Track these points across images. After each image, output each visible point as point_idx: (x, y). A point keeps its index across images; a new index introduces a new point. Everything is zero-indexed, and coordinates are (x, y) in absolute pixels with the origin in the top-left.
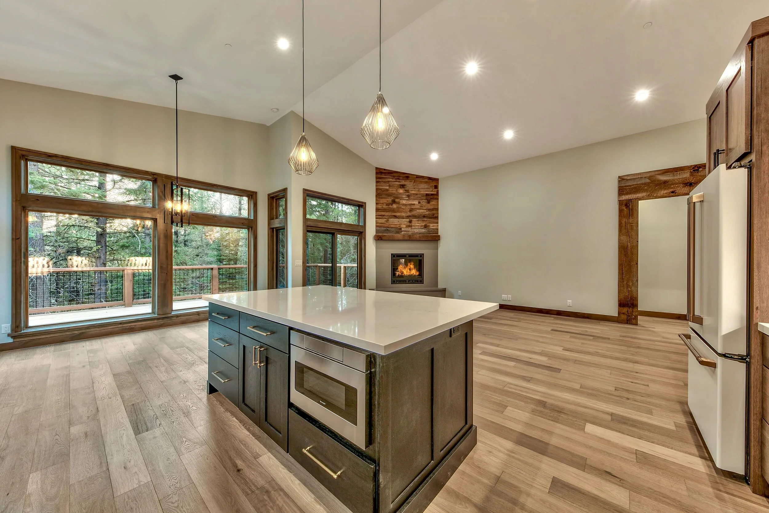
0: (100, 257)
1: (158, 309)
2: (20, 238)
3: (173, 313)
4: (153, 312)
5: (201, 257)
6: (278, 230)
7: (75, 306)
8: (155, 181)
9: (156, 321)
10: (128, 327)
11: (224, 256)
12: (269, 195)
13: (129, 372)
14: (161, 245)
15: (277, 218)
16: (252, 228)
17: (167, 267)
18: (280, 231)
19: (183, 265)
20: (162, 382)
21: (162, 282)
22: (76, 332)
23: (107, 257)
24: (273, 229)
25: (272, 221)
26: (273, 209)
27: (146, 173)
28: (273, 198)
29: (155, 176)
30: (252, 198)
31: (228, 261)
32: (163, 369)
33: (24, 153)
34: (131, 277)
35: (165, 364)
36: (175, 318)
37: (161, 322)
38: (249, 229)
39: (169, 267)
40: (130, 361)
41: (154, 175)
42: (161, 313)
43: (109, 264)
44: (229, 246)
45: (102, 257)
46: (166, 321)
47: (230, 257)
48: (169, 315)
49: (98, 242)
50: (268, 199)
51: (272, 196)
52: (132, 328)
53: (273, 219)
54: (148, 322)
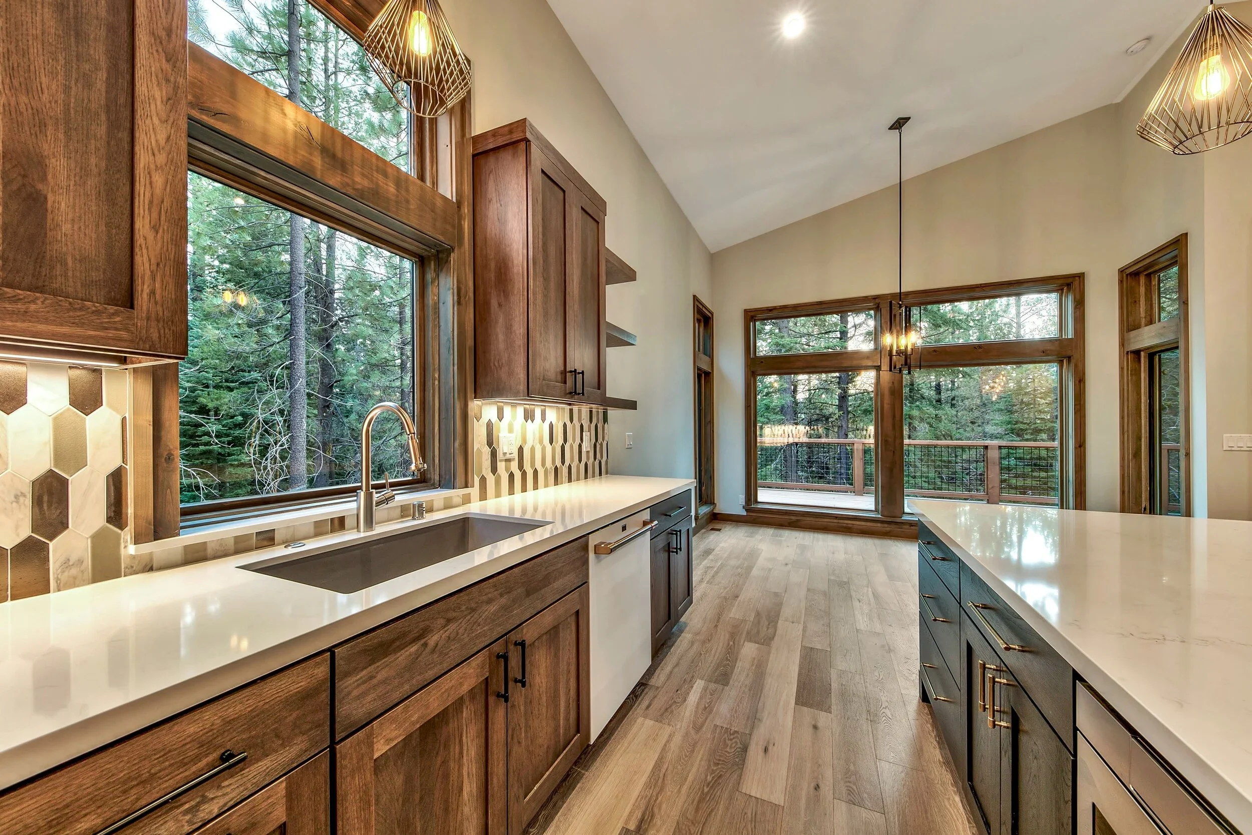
0: (842, 426)
1: (882, 506)
2: (750, 406)
3: (905, 518)
4: (876, 510)
5: (979, 426)
6: (1155, 353)
7: (822, 485)
8: (877, 309)
9: (879, 525)
10: (845, 525)
11: (1022, 423)
12: (1121, 271)
13: (825, 594)
14: (886, 406)
15: (1151, 322)
16: (1069, 358)
17: (895, 441)
18: (1164, 356)
19: (946, 439)
20: (857, 631)
21: (888, 466)
22: (793, 518)
23: (850, 426)
24: (1137, 353)
25: (1133, 334)
26: (1136, 302)
27: (866, 299)
28: (1135, 275)
29: (877, 301)
30: (1069, 290)
31: (1032, 434)
32: (866, 609)
33: (752, 314)
34: (861, 454)
35: (872, 600)
36: (907, 527)
37: (887, 528)
38: (1062, 361)
39: (898, 441)
40: (832, 578)
41: (875, 299)
42: (886, 514)
43: (851, 435)
44: (1035, 404)
45: (844, 426)
46: (892, 528)
47: (1036, 425)
48: (898, 520)
49: (840, 407)
50: (1121, 282)
51: (1131, 270)
52: (850, 528)
53: (1137, 327)
54: (869, 524)
